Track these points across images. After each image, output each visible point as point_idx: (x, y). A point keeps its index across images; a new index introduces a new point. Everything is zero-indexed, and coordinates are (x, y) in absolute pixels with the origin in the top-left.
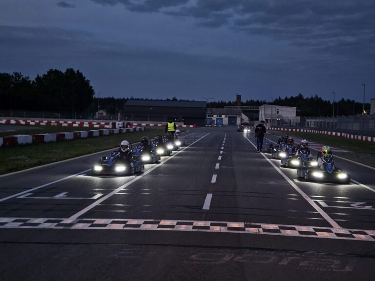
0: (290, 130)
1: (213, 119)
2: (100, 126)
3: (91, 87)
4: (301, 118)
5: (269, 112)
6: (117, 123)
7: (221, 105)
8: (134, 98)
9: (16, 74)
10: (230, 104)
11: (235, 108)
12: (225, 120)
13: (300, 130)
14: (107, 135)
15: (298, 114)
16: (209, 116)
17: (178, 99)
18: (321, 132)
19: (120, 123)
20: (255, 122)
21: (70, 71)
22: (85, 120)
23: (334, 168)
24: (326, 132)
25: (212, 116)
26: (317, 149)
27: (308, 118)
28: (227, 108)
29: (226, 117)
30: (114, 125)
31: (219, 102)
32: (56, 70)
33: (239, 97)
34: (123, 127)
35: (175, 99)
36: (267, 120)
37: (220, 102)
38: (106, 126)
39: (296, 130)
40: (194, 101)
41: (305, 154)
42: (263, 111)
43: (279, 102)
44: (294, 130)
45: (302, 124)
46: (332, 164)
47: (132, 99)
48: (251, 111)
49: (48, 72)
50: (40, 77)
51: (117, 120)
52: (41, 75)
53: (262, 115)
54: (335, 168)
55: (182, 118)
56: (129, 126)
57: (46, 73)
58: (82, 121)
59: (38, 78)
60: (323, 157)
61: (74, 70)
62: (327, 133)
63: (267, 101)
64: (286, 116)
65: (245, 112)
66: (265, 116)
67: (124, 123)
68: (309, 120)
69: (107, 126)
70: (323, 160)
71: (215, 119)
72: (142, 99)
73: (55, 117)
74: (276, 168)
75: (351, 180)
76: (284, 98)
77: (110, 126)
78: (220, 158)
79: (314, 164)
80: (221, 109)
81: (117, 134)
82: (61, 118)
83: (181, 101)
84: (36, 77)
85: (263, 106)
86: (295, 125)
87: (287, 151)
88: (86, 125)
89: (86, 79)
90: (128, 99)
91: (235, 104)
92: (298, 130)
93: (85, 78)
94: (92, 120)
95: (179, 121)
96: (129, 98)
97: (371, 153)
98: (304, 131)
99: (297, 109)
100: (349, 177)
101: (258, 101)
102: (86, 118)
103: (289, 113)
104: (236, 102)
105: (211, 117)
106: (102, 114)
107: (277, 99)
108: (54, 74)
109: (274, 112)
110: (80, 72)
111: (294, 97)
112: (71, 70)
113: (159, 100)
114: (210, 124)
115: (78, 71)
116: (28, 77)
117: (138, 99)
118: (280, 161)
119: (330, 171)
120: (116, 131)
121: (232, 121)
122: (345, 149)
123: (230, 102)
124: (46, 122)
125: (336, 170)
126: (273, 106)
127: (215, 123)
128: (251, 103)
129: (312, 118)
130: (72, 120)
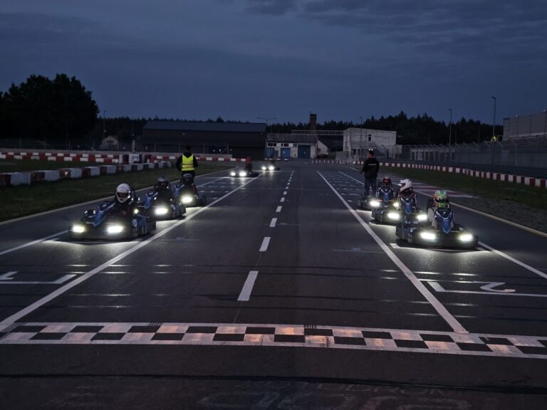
0: (387, 164)
1: (276, 149)
2: (105, 160)
3: (94, 102)
4: (403, 147)
5: (357, 139)
6: (131, 155)
7: (287, 129)
8: (160, 118)
10: (300, 126)
11: (308, 133)
12: (294, 150)
13: (401, 165)
14: (113, 174)
15: (398, 142)
16: (269, 145)
17: (225, 120)
18: (431, 167)
19: (136, 155)
20: (338, 153)
21: (62, 79)
22: (84, 151)
23: (452, 225)
24: (439, 168)
25: (275, 145)
26: (426, 192)
27: (414, 147)
28: (296, 132)
29: (295, 146)
30: (126, 158)
31: (285, 124)
32: (40, 77)
33: (313, 117)
34: (140, 162)
35: (220, 120)
36: (355, 150)
37: (287, 124)
38: (113, 160)
39: (396, 165)
40: (248, 123)
41: (408, 202)
42: (348, 137)
43: (372, 125)
44: (393, 165)
45: (404, 156)
46: (450, 220)
47: (156, 120)
48: (331, 138)
49: (28, 80)
50: (17, 87)
51: (131, 151)
52: (18, 84)
53: (346, 143)
54: (454, 224)
55: (230, 148)
56: (148, 160)
57: (26, 82)
58: (79, 152)
59: (13, 89)
60: (436, 208)
61: (68, 76)
62: (441, 169)
63: (354, 123)
64: (381, 144)
65: (323, 139)
66: (351, 144)
67: (141, 156)
68: (414, 151)
69: (116, 161)
70: (435, 214)
71: (279, 149)
72: (172, 120)
73: (38, 148)
74: (365, 225)
75: (480, 243)
76: (380, 118)
77: (121, 160)
78: (279, 209)
79: (422, 217)
80: (287, 135)
81: (128, 172)
82: (48, 148)
83: (229, 122)
84: (10, 86)
85: (349, 130)
86: (394, 157)
87: (381, 197)
88: (85, 158)
89: (86, 90)
90: (150, 119)
91: (308, 127)
92: (399, 165)
93: (84, 88)
94: (94, 152)
95: (225, 153)
96: (152, 119)
97: (507, 199)
98: (407, 165)
99: (397, 134)
100: (476, 238)
101: (342, 122)
102: (87, 149)
103: (386, 140)
104: (309, 125)
105: (273, 147)
106: (112, 142)
107: (368, 120)
108: (37, 83)
109: (365, 139)
110: (77, 79)
111: (393, 116)
112: (64, 76)
113: (197, 122)
114: (272, 157)
115: (74, 78)
117: (165, 120)
118: (371, 213)
119: (447, 230)
120: (128, 168)
121: (304, 152)
122: (468, 193)
123: (301, 124)
124: (25, 154)
125: (456, 227)
126: (363, 130)
127: (279, 155)
128: (331, 126)
129: (420, 147)
130: (65, 151)
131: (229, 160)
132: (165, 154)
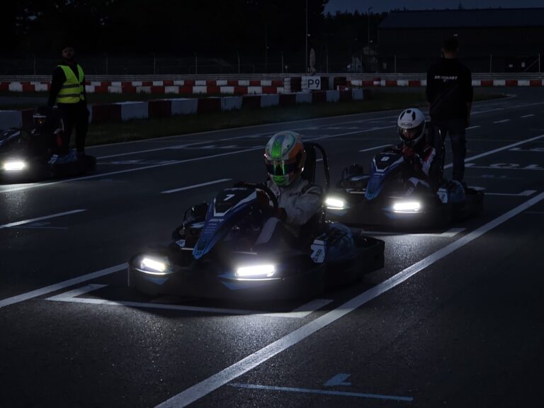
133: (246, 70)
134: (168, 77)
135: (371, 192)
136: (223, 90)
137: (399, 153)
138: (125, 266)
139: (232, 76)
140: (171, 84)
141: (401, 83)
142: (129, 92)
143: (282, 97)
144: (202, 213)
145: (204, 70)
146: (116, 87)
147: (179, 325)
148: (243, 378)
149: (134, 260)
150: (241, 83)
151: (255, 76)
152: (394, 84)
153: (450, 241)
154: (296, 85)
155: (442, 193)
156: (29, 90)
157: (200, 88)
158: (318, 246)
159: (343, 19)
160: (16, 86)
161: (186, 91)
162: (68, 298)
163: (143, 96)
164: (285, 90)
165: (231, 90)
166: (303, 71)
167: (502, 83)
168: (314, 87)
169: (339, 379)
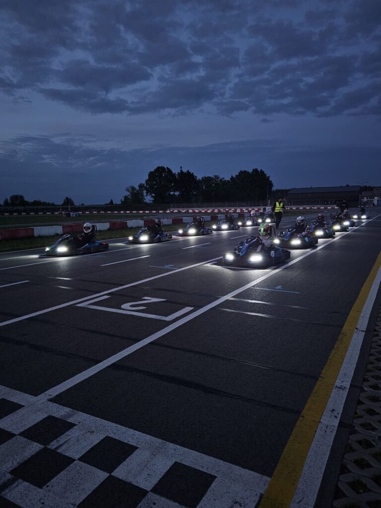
3: (271, 181)
9: (215, 176)
21: (255, 171)
32: (245, 171)
49: (239, 173)
52: (234, 176)
59: (232, 178)
61: (258, 169)
84: (230, 177)
93: (266, 175)
108: (244, 173)
110: (263, 170)
112: (256, 169)
115: (261, 170)
116: (223, 178)
124: (233, 209)
130: (259, 207)
131: (334, 208)
132: (298, 206)
133: (251, 206)
134: (230, 208)
135: (286, 239)
136: (245, 211)
137: (294, 228)
138: (222, 257)
139: (247, 208)
140: (231, 210)
141: (294, 208)
142: (220, 212)
143: (261, 213)
144: (242, 244)
145: (239, 206)
146: (216, 211)
147: (236, 272)
148: (254, 286)
149: (224, 256)
150: (250, 209)
151: (253, 207)
152: (292, 209)
153: (309, 252)
154: (264, 209)
155: (306, 239)
156: (194, 212)
157: (238, 211)
158: (272, 252)
159: (278, 191)
160: (191, 211)
161: (235, 212)
162: (208, 265)
163: (223, 213)
164: (261, 211)
165: (247, 211)
166: (266, 206)
167: (323, 208)
168: (269, 210)
169: (279, 287)
